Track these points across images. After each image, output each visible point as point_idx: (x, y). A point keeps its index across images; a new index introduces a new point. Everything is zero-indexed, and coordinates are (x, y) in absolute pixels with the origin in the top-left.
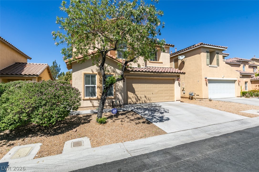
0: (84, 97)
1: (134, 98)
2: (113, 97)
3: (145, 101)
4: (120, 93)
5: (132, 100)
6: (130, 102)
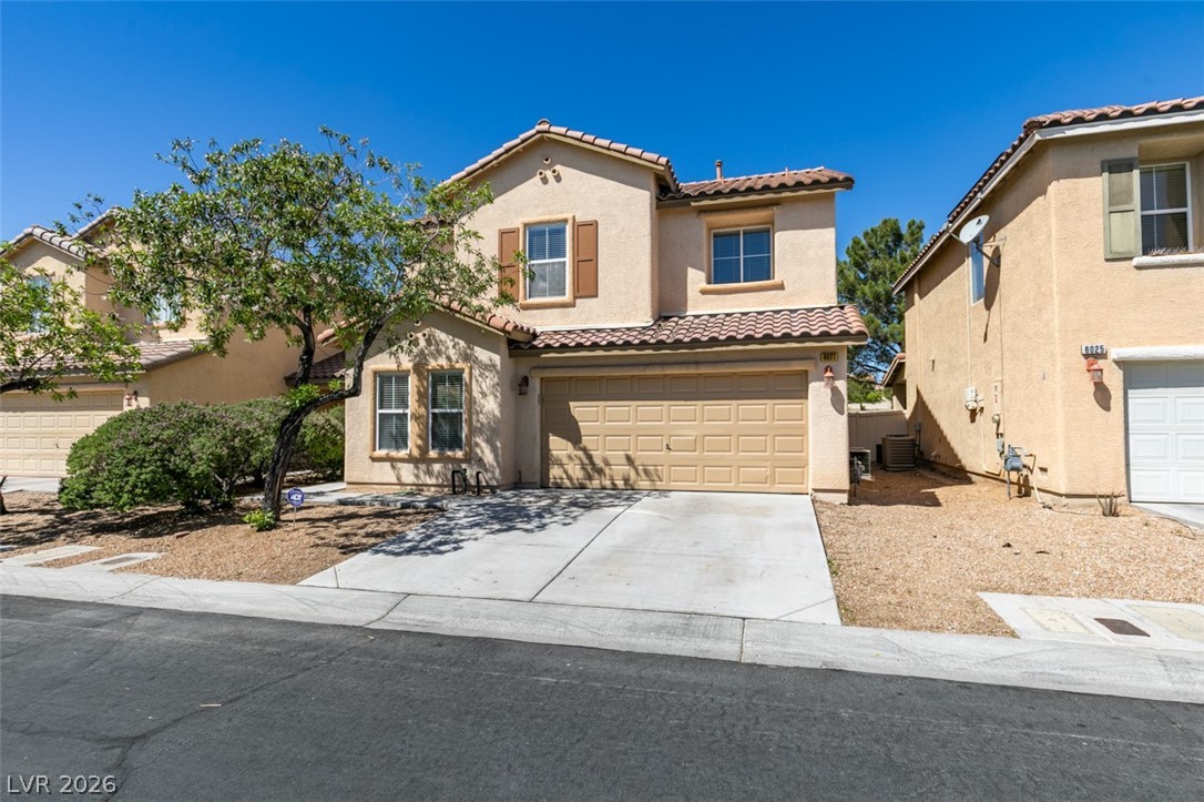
0: (374, 450)
1: (578, 462)
2: (459, 454)
3: (626, 480)
4: (490, 441)
5: (566, 472)
6: (559, 481)
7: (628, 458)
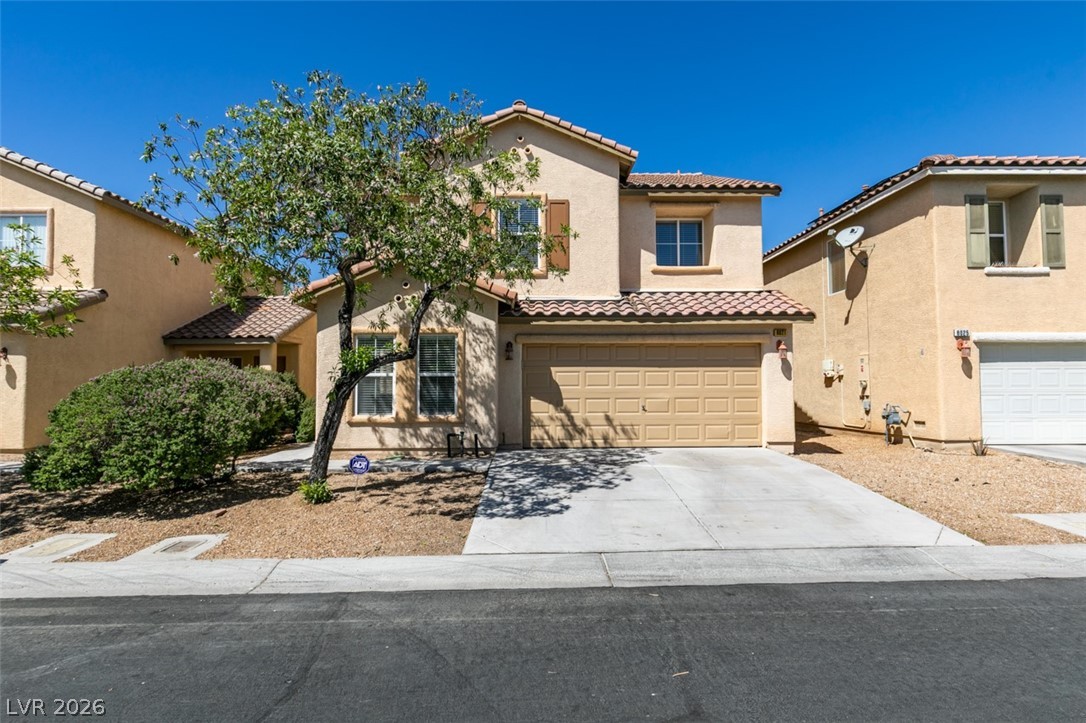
0: (353, 415)
1: (559, 423)
2: (453, 417)
3: (605, 439)
4: (484, 403)
5: (547, 433)
6: (540, 441)
7: (608, 418)
